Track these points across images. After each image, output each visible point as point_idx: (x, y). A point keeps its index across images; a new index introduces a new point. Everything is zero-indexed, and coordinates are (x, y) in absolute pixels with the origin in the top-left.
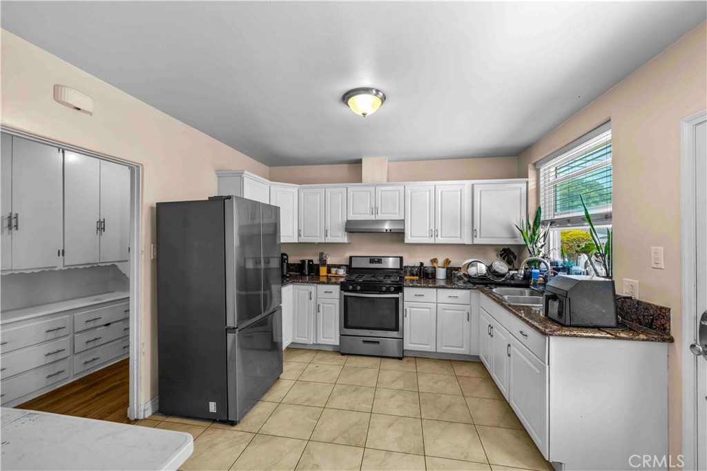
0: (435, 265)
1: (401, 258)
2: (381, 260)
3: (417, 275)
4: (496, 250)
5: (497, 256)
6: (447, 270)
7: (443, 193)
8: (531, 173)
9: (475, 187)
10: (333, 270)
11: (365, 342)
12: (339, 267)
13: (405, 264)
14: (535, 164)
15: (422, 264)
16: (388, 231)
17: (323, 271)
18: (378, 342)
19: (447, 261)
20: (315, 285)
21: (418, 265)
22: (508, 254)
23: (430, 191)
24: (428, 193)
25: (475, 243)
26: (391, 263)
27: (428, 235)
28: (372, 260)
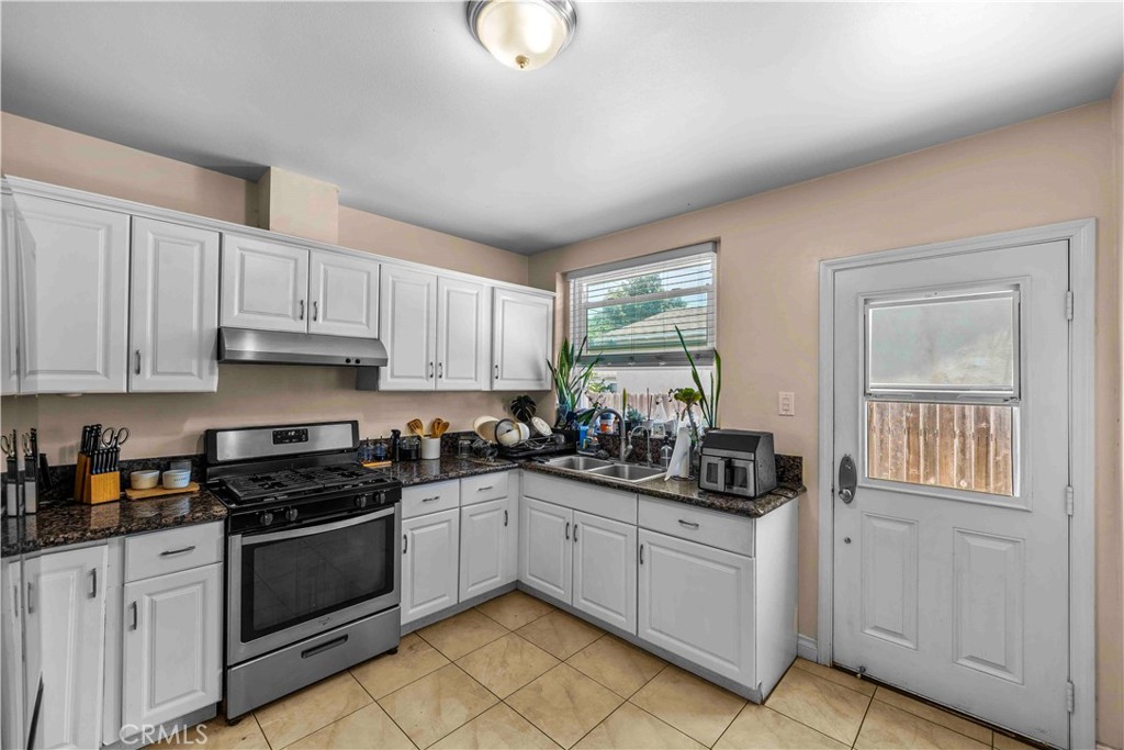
0: (418, 432)
1: (355, 424)
2: (305, 433)
3: (386, 459)
4: (503, 401)
5: (504, 408)
6: (442, 439)
7: (452, 294)
8: (559, 286)
9: (497, 292)
10: (146, 480)
11: (305, 653)
12: (164, 465)
13: (362, 438)
14: (565, 276)
15: (396, 433)
16: (353, 363)
17: (104, 487)
18: (345, 637)
19: (438, 424)
20: (115, 540)
21: (389, 435)
22: (522, 406)
23: (428, 286)
24: (426, 288)
25: (496, 388)
26: (333, 439)
27: (424, 375)
28: (280, 436)
